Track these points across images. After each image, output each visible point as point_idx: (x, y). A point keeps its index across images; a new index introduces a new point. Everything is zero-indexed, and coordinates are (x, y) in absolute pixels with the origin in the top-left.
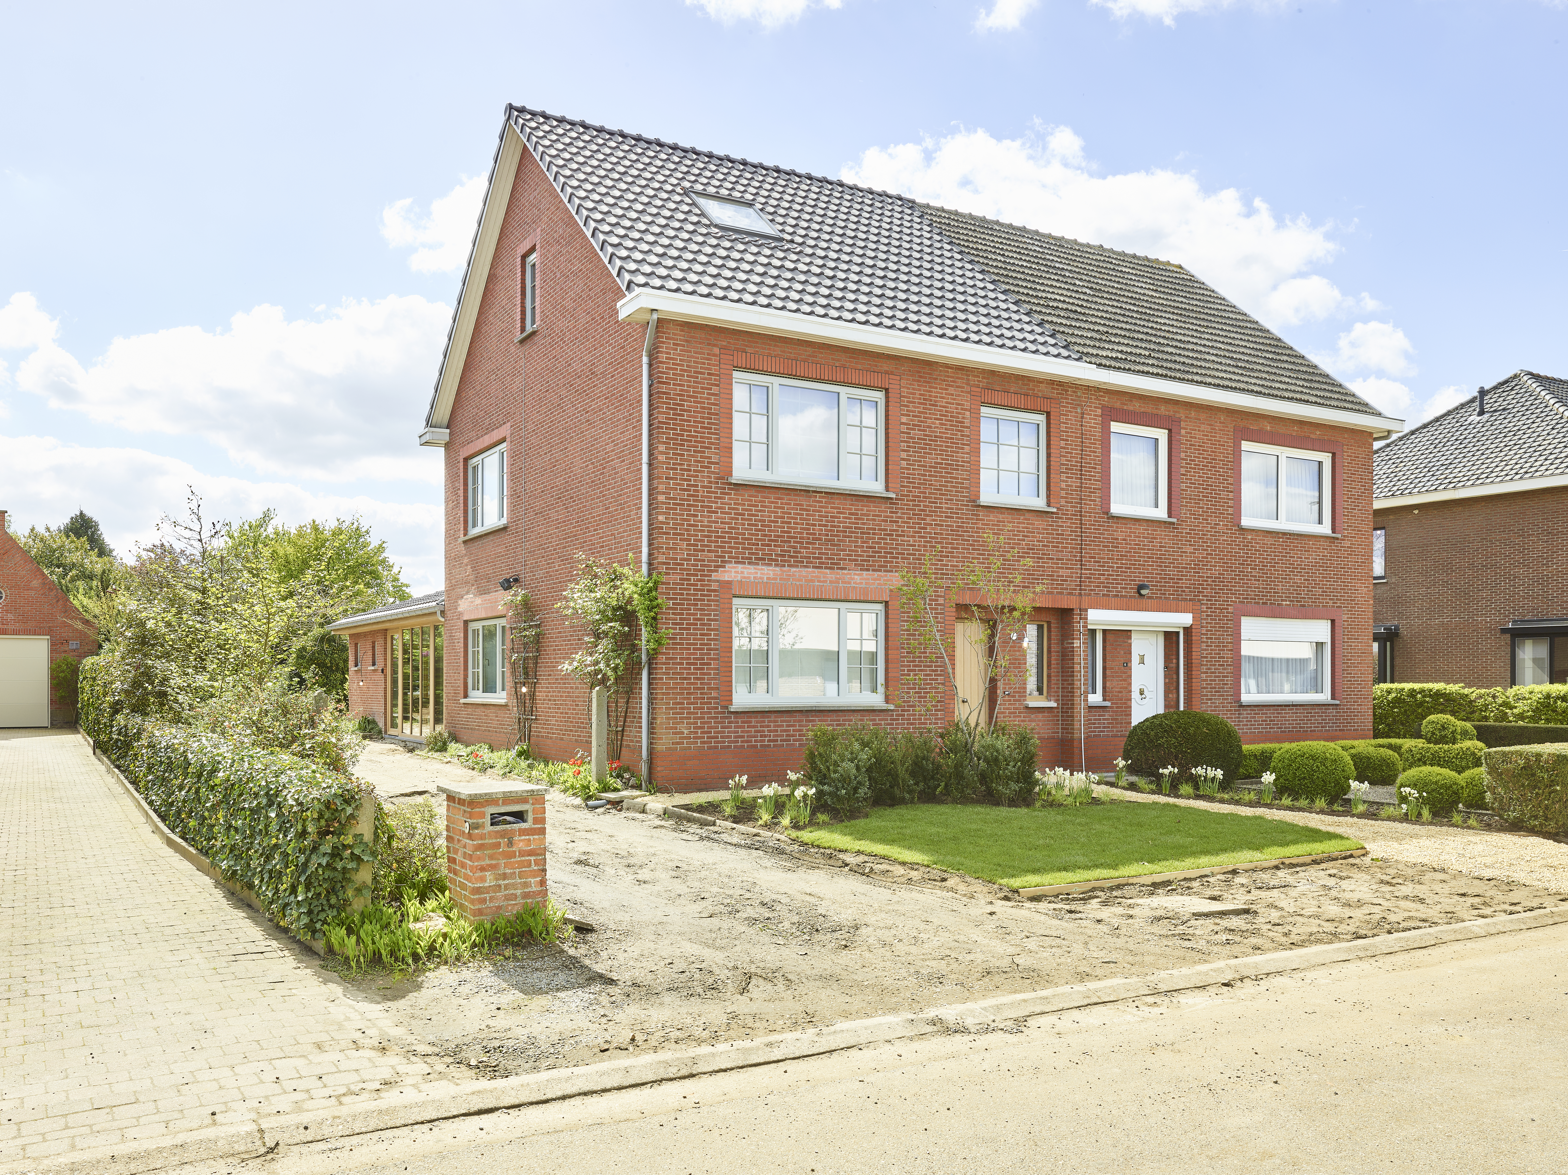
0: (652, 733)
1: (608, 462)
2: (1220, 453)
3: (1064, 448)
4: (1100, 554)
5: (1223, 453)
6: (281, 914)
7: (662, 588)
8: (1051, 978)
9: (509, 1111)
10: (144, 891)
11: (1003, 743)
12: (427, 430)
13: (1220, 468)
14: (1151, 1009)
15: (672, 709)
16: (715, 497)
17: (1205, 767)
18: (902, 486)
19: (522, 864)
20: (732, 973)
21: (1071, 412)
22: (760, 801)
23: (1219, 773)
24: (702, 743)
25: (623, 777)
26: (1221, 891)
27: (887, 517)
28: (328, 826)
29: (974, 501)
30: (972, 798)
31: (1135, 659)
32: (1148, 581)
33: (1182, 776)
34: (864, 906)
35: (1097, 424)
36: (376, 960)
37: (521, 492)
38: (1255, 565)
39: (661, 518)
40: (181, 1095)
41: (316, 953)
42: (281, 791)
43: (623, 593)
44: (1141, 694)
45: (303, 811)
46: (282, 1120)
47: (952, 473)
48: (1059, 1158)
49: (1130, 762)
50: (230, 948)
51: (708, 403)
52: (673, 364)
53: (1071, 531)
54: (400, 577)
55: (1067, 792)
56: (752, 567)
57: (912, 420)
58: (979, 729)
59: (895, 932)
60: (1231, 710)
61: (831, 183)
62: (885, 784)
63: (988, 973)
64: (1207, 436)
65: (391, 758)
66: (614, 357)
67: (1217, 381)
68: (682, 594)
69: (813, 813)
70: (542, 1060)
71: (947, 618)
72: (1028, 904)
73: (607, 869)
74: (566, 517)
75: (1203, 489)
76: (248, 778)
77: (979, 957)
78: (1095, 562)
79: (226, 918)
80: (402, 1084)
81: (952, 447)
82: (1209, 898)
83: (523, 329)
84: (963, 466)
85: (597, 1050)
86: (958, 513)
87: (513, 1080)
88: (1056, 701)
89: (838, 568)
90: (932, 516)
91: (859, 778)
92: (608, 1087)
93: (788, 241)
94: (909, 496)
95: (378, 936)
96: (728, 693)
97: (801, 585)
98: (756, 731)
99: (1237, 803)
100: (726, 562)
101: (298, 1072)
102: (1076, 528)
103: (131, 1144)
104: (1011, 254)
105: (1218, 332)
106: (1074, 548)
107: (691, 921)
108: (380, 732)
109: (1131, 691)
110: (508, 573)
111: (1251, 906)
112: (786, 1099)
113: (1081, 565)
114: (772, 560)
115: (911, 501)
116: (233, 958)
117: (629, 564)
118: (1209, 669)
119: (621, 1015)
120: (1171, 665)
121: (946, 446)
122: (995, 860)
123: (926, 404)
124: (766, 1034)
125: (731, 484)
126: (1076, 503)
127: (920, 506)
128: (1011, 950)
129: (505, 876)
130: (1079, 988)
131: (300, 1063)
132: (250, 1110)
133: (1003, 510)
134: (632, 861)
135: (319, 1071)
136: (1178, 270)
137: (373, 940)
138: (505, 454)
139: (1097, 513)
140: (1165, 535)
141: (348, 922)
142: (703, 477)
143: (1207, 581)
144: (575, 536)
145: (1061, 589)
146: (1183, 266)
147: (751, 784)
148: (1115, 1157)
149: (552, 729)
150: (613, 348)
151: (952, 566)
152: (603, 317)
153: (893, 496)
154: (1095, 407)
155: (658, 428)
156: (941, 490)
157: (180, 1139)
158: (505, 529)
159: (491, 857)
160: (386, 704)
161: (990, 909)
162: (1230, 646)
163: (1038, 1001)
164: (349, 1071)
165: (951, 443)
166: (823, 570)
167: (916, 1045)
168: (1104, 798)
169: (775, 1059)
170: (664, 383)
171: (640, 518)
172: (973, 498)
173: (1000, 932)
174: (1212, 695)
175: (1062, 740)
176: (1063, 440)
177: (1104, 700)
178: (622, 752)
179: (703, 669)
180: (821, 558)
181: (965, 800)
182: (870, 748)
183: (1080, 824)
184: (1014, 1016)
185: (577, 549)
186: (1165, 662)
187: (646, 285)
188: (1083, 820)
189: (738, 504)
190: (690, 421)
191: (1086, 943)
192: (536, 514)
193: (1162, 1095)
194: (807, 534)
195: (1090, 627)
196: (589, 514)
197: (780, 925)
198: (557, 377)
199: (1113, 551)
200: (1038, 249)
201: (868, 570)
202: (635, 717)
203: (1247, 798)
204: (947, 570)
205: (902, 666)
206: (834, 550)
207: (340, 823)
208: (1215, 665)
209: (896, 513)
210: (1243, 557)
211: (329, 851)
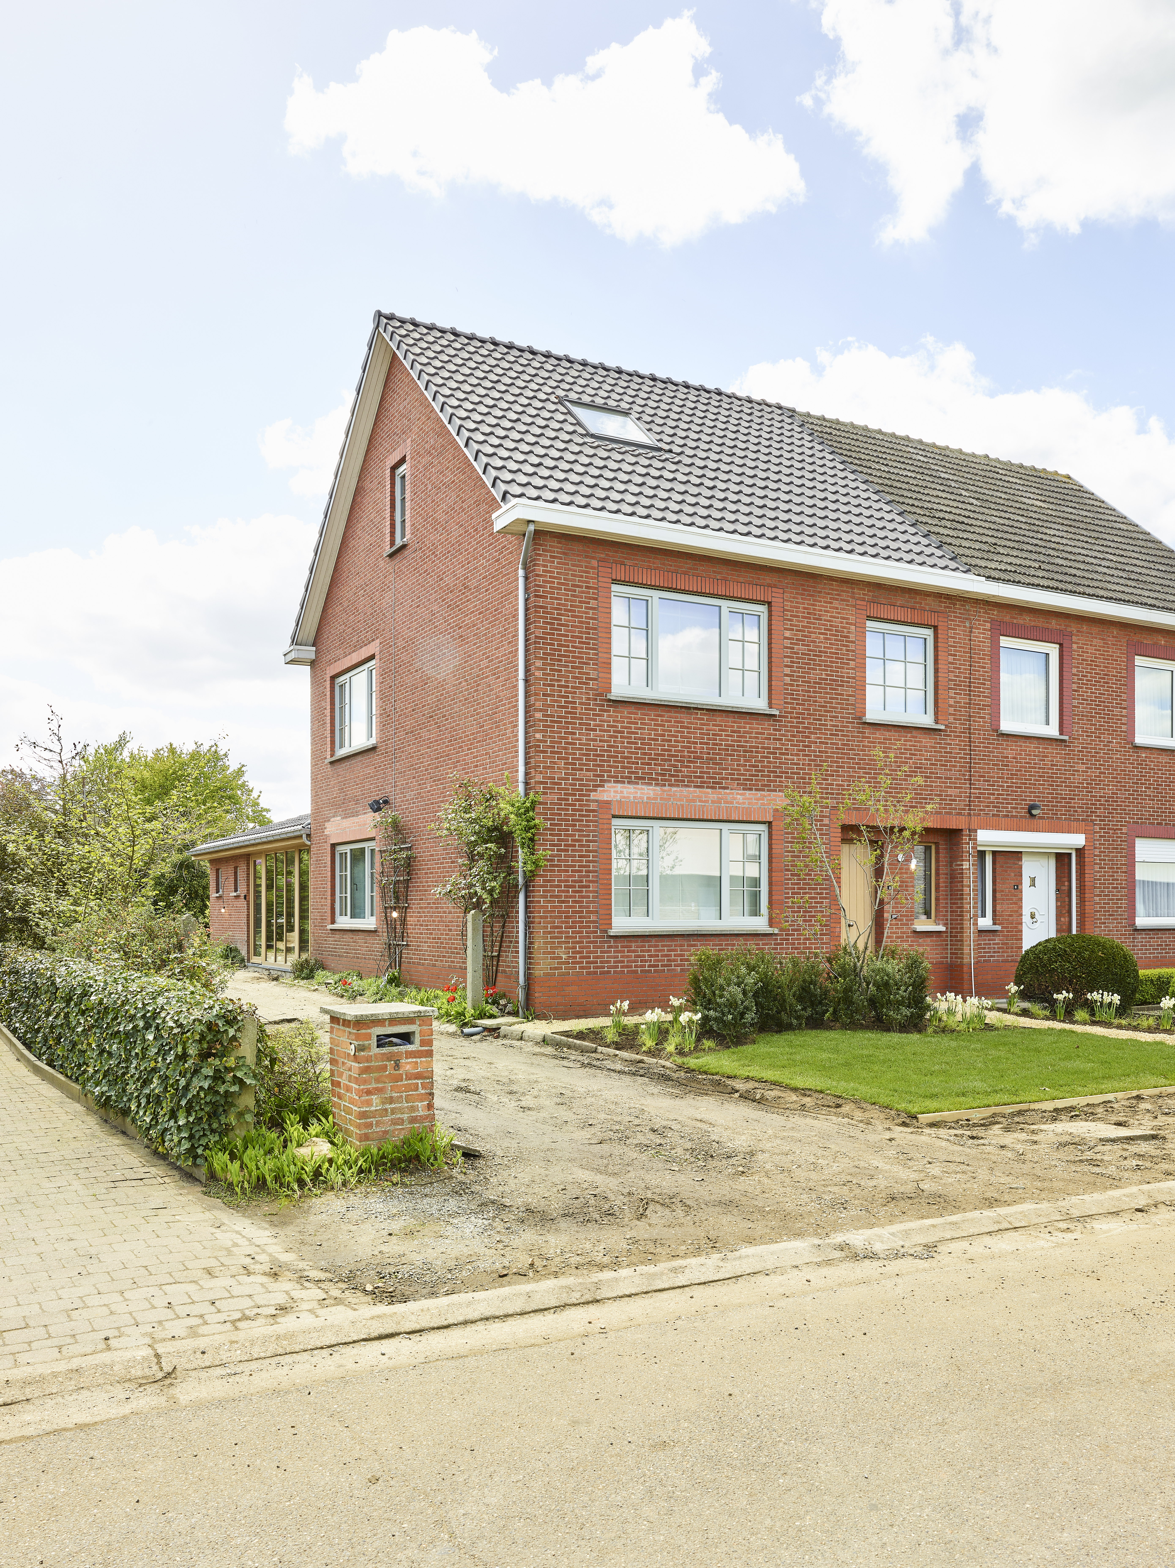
0: (530, 958)
1: (483, 679)
2: (1113, 668)
3: (952, 663)
4: (989, 773)
5: (1116, 668)
6: (159, 1140)
7: (540, 808)
8: (958, 1204)
9: (411, 1336)
10: (14, 1119)
11: (893, 967)
12: (292, 648)
13: (1113, 683)
14: (1064, 1235)
15: (550, 933)
16: (594, 715)
17: (1101, 992)
18: (786, 703)
19: (408, 1088)
20: (627, 1199)
21: (959, 626)
22: (643, 1027)
23: (1116, 999)
24: (580, 968)
25: (499, 1004)
26: (1126, 1116)
27: (771, 734)
28: (210, 1048)
29: (860, 718)
30: (862, 1024)
31: (1026, 882)
32: (1039, 801)
33: (1076, 1002)
34: (758, 1132)
35: (986, 638)
36: (260, 1185)
37: (391, 711)
38: (1150, 784)
39: (538, 736)
40: (71, 1320)
41: (197, 1180)
42: (159, 1013)
43: (498, 814)
44: (1032, 918)
45: (183, 1033)
46: (177, 1344)
47: (837, 690)
48: (985, 1382)
49: (1022, 987)
50: (108, 1175)
51: (586, 618)
52: (550, 577)
53: (960, 749)
54: (259, 801)
55: (959, 1017)
56: (631, 786)
57: (795, 635)
58: (868, 953)
59: (792, 1158)
60: (1125, 935)
61: (708, 392)
62: (771, 1009)
63: (893, 1199)
64: (1100, 650)
65: (256, 986)
66: (488, 570)
67: (1110, 594)
68: (560, 815)
69: (698, 1039)
70: (440, 1286)
71: (832, 839)
72: (927, 1131)
73: (489, 1095)
74: (438, 736)
75: (1096, 705)
76: (123, 1001)
77: (882, 1183)
78: (984, 781)
79: (101, 1145)
80: (297, 1309)
81: (837, 663)
82: (1115, 1124)
83: (392, 543)
84: (848, 682)
85: (495, 1275)
86: (843, 731)
87: (411, 1306)
88: (945, 925)
89: (720, 788)
90: (816, 733)
91: (746, 1003)
92: (510, 1313)
93: (665, 451)
94: (793, 713)
95: (262, 1161)
96: (607, 917)
97: (682, 806)
98: (636, 956)
99: (1136, 1028)
100: (605, 781)
101: (189, 1297)
102: (965, 745)
103: (24, 1368)
104: (895, 464)
105: (1109, 543)
106: (962, 767)
107: (581, 1147)
108: (243, 960)
109: (1021, 915)
110: (378, 795)
111: (1159, 1132)
112: (695, 1324)
113: (970, 784)
114: (652, 779)
115: (796, 718)
116: (112, 1185)
117: (505, 784)
118: (1102, 892)
119: (517, 1241)
120: (1063, 888)
121: (831, 662)
122: (891, 1086)
123: (810, 618)
124: (668, 1259)
125: (610, 700)
126: (965, 720)
127: (804, 723)
128: (914, 1176)
129: (391, 1100)
130: (988, 1213)
131: (191, 1288)
132: (144, 1335)
133: (890, 728)
134: (514, 1088)
135: (212, 1296)
136: (1067, 480)
137: (257, 1165)
138: (374, 671)
139: (986, 731)
140: (1057, 753)
141: (230, 1147)
142: (581, 693)
143: (1100, 801)
144: (448, 755)
145: (950, 809)
146: (1072, 476)
147: (633, 1010)
148: (1042, 1381)
149: (423, 955)
150: (487, 561)
151: (837, 785)
152: (476, 530)
153: (777, 713)
154: (984, 621)
155: (535, 643)
156: (826, 707)
157: (75, 1363)
158: (373, 749)
159: (378, 1080)
160: (248, 931)
161: (888, 1135)
162: (1124, 868)
163: (948, 1226)
164: (242, 1296)
165: (836, 658)
166: (705, 790)
167: (825, 1271)
168: (998, 1024)
169: (680, 1285)
170: (541, 597)
171: (516, 736)
172: (858, 714)
173: (901, 1158)
174: (1105, 919)
175: (951, 966)
176: (951, 655)
177: (994, 924)
178: (498, 978)
179: (581, 892)
180: (703, 777)
181: (853, 1026)
182: (757, 973)
183: (974, 1050)
184: (924, 1241)
185: (450, 768)
186: (1057, 884)
187: (522, 495)
188: (978, 1046)
189: (618, 722)
190: (567, 636)
191: (992, 1169)
192: (407, 734)
193: (1085, 1320)
194: (688, 752)
195: (979, 848)
196: (463, 732)
197: (673, 1152)
198: (428, 592)
199: (1003, 770)
200: (922, 459)
201: (751, 789)
202: (511, 942)
203: (1145, 1024)
204: (832, 789)
205: (786, 889)
206: (715, 769)
207: (222, 1045)
208: (1108, 888)
209: (780, 730)
210: (1137, 776)
211: (211, 1074)
